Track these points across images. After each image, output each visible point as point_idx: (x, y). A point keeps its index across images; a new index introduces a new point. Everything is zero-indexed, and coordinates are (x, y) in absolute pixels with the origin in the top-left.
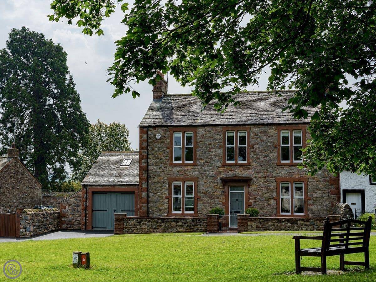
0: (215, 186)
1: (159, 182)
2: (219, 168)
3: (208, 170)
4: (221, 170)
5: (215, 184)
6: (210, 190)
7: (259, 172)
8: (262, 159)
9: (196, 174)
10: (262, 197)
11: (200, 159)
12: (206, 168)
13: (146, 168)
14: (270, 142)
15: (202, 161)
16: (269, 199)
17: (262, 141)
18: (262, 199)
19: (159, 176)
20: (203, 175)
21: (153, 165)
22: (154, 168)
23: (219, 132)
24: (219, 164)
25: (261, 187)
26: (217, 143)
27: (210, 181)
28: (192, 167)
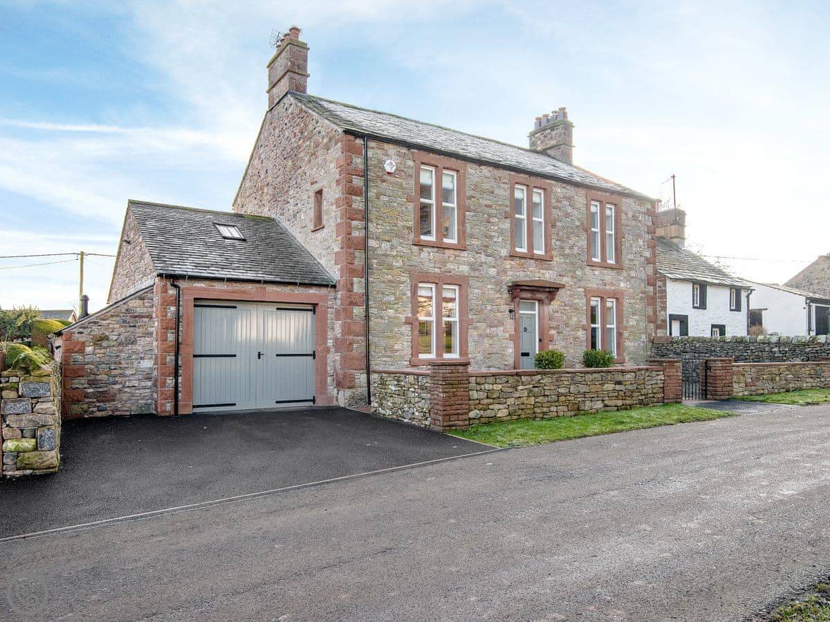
0: (497, 298)
1: (390, 281)
2: (505, 260)
3: (486, 263)
4: (508, 264)
5: (498, 295)
6: (489, 307)
7: (563, 276)
8: (567, 251)
9: (465, 269)
10: (567, 325)
11: (472, 236)
12: (483, 258)
13: (363, 243)
14: (579, 220)
15: (475, 242)
16: (576, 328)
17: (567, 215)
18: (568, 329)
19: (390, 267)
20: (477, 274)
21: (377, 239)
22: (380, 247)
23: (504, 183)
24: (504, 252)
25: (566, 305)
26: (500, 205)
27: (489, 286)
28: (457, 253)
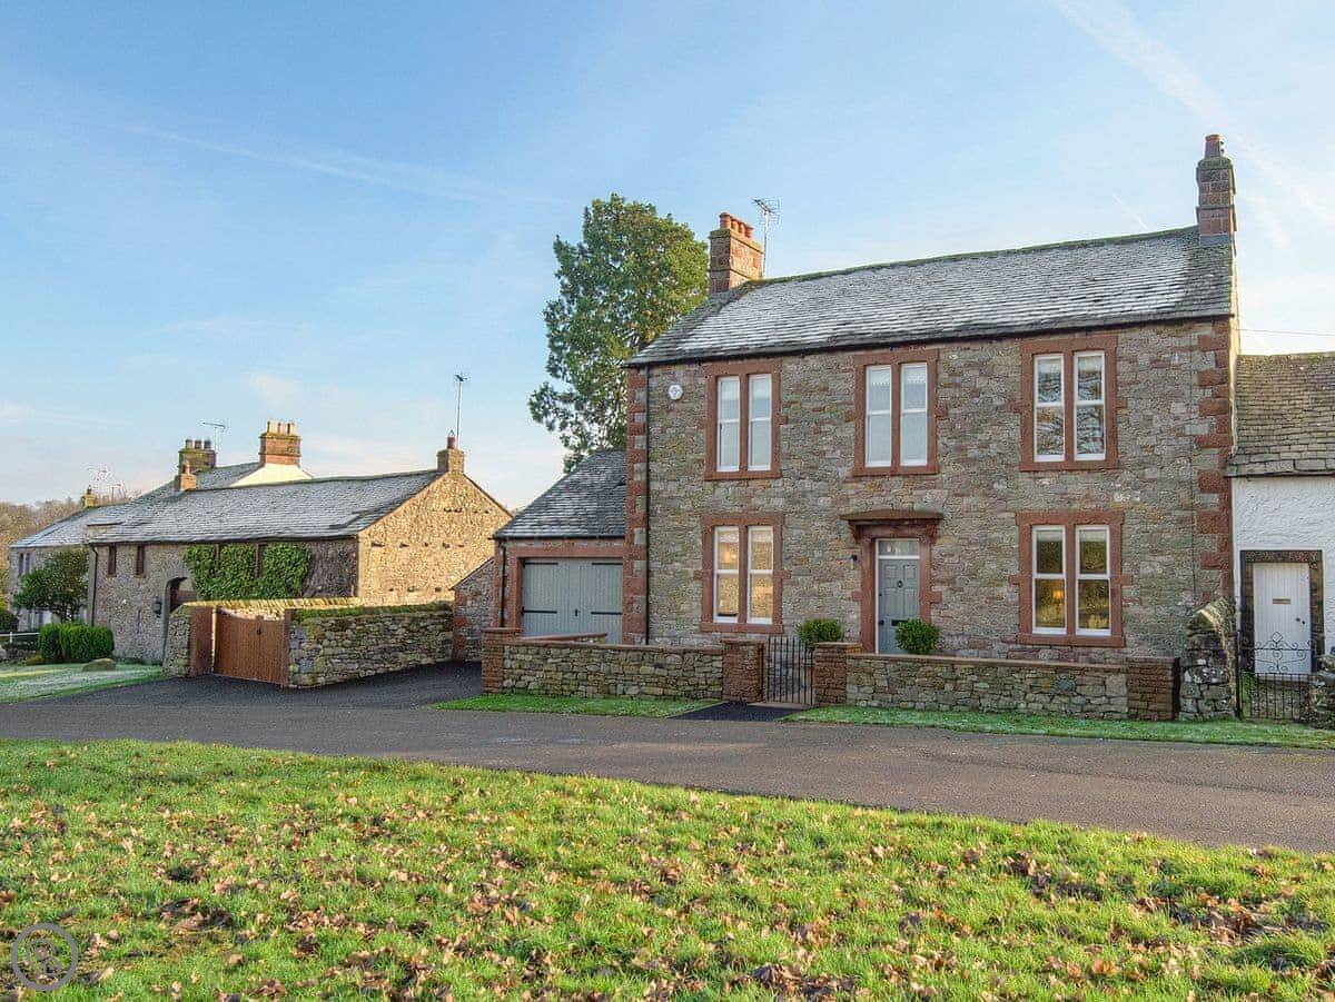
0: (832, 540)
1: (677, 529)
2: (845, 482)
3: (811, 491)
4: (850, 489)
5: (834, 535)
6: (818, 554)
7: (962, 495)
8: (973, 452)
9: (779, 503)
10: (973, 575)
11: (790, 456)
12: (807, 484)
13: (644, 487)
14: (1000, 395)
15: (795, 464)
16: (997, 581)
17: (976, 392)
18: (974, 583)
19: (677, 512)
20: (798, 508)
21: (662, 479)
22: (666, 490)
23: (845, 371)
24: (844, 472)
25: (970, 543)
26: (838, 404)
27: (818, 524)
28: (766, 483)
